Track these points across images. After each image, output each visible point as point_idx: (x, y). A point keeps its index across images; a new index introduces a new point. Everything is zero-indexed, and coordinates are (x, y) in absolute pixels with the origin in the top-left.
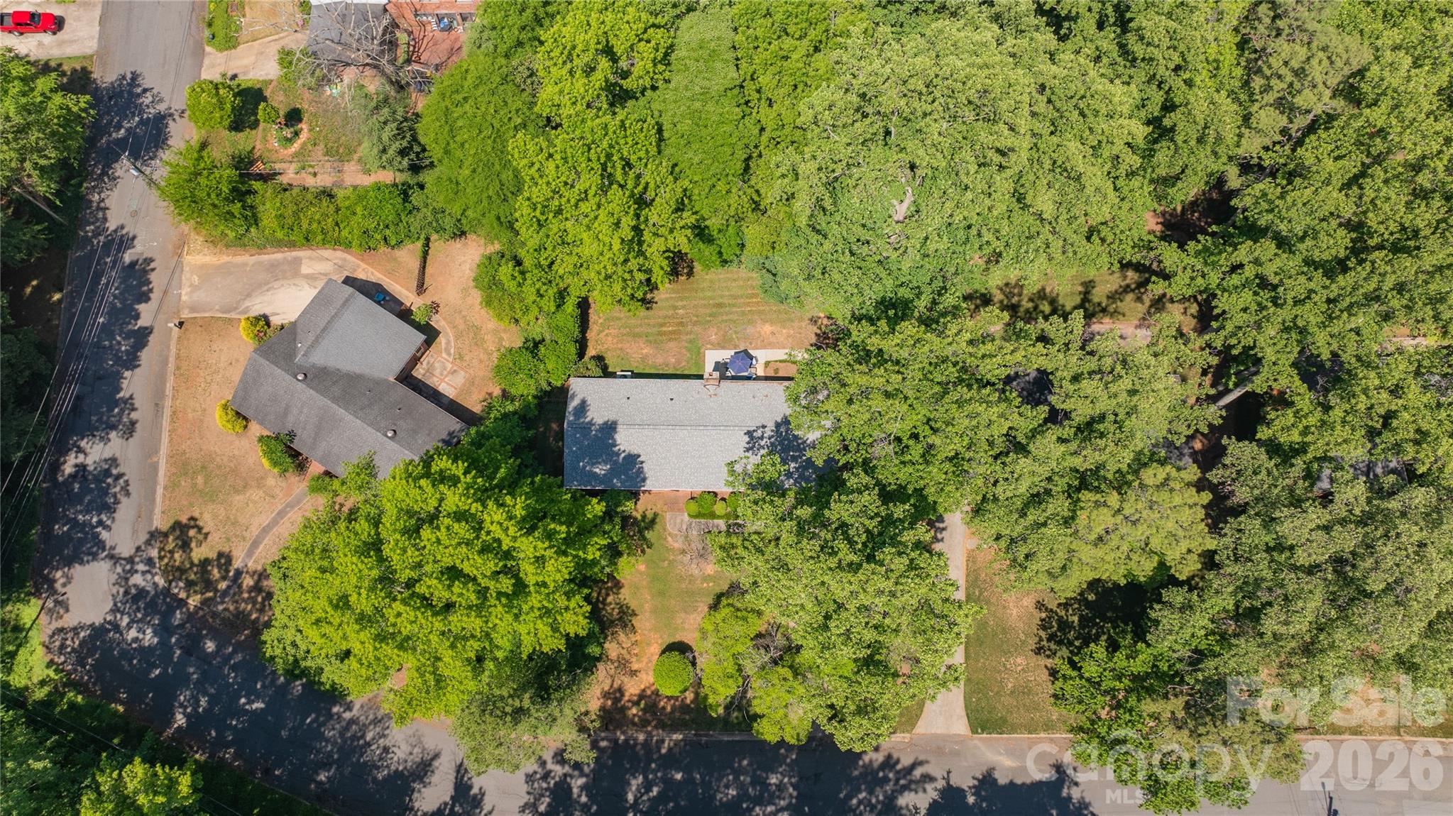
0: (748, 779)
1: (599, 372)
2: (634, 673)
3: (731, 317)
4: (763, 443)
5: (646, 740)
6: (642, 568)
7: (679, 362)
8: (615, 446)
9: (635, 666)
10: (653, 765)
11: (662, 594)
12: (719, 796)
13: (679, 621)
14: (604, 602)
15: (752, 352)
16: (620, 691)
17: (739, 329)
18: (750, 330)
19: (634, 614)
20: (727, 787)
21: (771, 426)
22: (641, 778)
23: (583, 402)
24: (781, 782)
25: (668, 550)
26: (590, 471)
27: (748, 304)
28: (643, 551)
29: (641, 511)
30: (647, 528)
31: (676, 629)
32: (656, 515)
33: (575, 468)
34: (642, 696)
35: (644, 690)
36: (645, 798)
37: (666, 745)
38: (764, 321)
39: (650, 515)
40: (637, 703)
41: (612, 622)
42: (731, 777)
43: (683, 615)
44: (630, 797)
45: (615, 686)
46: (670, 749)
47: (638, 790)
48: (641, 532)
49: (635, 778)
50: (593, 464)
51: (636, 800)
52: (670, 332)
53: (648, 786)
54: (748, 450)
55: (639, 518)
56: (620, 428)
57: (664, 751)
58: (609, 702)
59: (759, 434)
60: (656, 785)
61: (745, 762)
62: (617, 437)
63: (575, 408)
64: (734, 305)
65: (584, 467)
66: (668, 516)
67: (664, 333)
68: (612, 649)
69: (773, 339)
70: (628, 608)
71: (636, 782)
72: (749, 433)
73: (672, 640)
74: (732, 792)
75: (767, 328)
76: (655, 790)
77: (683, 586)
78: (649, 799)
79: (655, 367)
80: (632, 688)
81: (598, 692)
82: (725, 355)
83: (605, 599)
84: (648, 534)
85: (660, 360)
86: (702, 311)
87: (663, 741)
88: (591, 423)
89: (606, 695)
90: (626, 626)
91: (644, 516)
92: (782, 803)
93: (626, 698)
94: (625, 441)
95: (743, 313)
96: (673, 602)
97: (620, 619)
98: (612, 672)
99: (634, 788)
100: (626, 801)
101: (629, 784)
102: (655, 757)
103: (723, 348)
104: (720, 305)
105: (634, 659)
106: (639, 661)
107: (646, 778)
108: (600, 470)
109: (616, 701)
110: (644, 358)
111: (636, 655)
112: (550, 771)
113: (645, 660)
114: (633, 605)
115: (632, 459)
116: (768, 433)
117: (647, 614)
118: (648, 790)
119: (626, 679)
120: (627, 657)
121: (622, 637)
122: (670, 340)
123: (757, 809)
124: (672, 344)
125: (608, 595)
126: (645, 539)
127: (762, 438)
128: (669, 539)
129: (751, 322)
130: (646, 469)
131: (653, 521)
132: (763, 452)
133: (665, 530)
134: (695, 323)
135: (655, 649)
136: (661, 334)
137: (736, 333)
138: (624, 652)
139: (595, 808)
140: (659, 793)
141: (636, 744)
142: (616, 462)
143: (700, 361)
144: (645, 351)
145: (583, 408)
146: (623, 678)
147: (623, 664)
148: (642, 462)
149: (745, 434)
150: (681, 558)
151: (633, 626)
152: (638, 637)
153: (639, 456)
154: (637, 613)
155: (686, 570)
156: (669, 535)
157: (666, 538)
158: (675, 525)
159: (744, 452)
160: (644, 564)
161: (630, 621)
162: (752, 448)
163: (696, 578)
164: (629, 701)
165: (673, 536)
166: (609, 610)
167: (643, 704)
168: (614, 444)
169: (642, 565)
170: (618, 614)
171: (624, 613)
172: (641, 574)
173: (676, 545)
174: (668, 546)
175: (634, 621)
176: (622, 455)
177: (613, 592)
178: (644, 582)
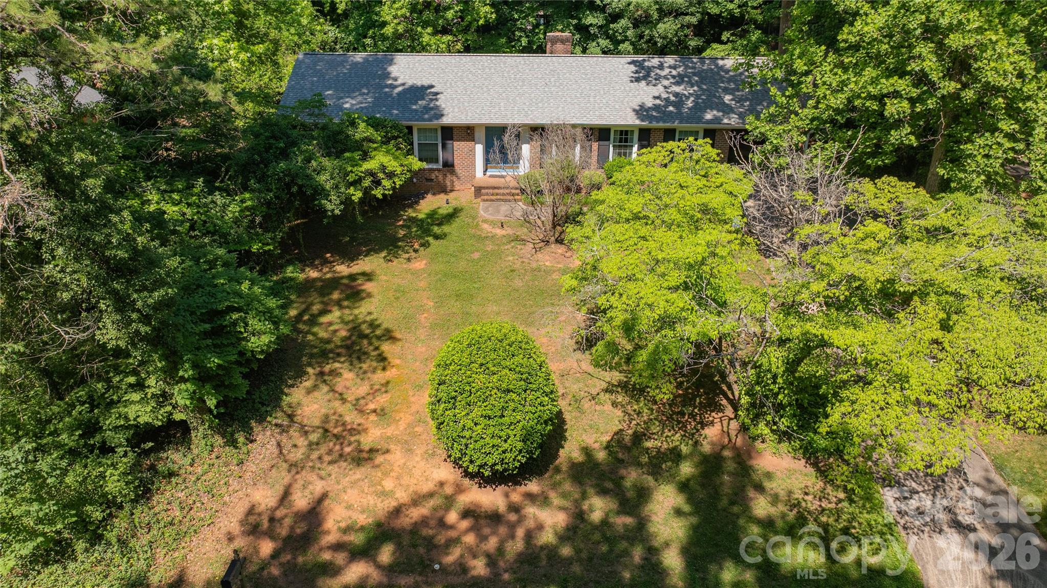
2: (367, 457)
8: (389, 78)
11: (463, 296)
14: (313, 323)
16: (313, 513)
19: (389, 336)
25: (481, 239)
28: (425, 246)
29: (425, 211)
30: (439, 225)
32: (456, 209)
39: (444, 212)
45: (301, 501)
48: (422, 227)
54: (638, 80)
55: (421, 216)
58: (267, 548)
62: (393, 68)
70: (374, 326)
72: (636, 63)
77: (518, 283)
80: (354, 508)
81: (234, 516)
83: (315, 316)
84: (439, 229)
89: (257, 527)
90: (362, 358)
91: (432, 215)
98: (297, 455)
105: (372, 424)
106: (382, 426)
108: (354, 103)
111: (379, 413)
113: (405, 419)
114: (389, 322)
115: (419, 92)
117: (422, 333)
120: (352, 419)
121: (346, 379)
125: (325, 312)
126: (430, 234)
128: (485, 226)
131: (451, 217)
133: (474, 218)
138: (346, 409)
142: (385, 95)
146: (327, 475)
147: (335, 436)
148: (437, 94)
149: (629, 63)
150: (512, 247)
151: (382, 358)
152: (390, 374)
153: (432, 87)
154: (398, 335)
155: (523, 262)
156: (485, 221)
157: (477, 225)
158: (498, 212)
159: (632, 81)
160: (424, 262)
161: (377, 348)
162: (645, 78)
163: (548, 272)
164: (338, 547)
165: (492, 223)
166: (323, 334)
167: (386, 554)
168: (387, 75)
169: (419, 265)
170: (344, 339)
171: (363, 336)
172: (416, 273)
173: (499, 232)
174: (483, 235)
175: (386, 347)
176: (400, 89)
177: (341, 307)
178: (423, 284)
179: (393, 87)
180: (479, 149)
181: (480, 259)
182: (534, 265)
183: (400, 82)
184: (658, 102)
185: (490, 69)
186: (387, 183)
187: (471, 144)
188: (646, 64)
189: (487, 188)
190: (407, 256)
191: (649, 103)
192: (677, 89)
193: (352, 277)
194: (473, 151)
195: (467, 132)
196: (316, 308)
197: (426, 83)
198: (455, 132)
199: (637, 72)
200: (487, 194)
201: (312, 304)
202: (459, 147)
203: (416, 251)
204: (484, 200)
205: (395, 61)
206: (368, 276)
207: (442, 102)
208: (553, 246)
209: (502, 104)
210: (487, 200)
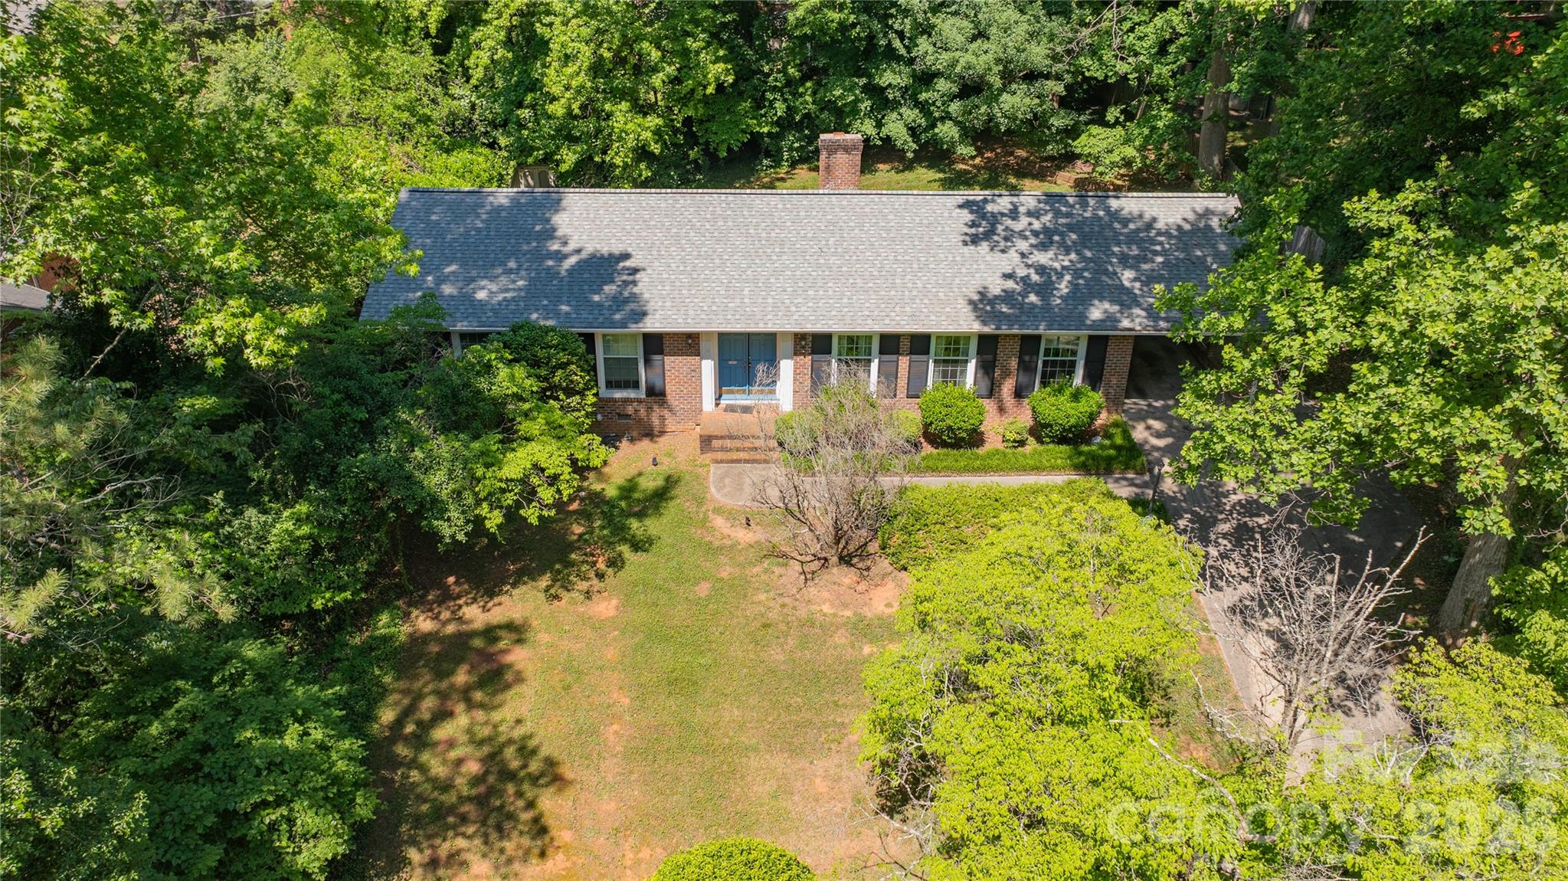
6: (607, 610)
14: (420, 741)
19: (552, 775)
25: (712, 551)
28: (616, 565)
29: (621, 477)
30: (641, 515)
32: (671, 478)
39: (650, 481)
41: (440, 813)
43: (778, 762)
48: (613, 524)
54: (975, 240)
55: (613, 491)
59: (1002, 206)
62: (560, 216)
66: (713, 476)
70: (526, 751)
72: (972, 206)
77: (776, 655)
83: (425, 727)
84: (640, 525)
90: (504, 825)
91: (629, 490)
94: (585, 235)
96: (733, 712)
97: (481, 801)
108: (492, 291)
114: (553, 741)
115: (604, 265)
117: (611, 767)
121: (477, 874)
125: (443, 715)
126: (626, 536)
127: (1014, 214)
128: (719, 522)
131: (660, 497)
133: (700, 502)
148: (635, 271)
149: (960, 207)
150: (766, 571)
151: (540, 829)
152: (554, 866)
153: (626, 256)
154: (567, 772)
155: (783, 606)
156: (718, 511)
157: (705, 520)
158: (740, 488)
159: (965, 243)
160: (614, 602)
161: (531, 805)
162: (988, 235)
163: (828, 628)
165: (730, 515)
166: (438, 769)
168: (550, 233)
169: (605, 607)
170: (476, 781)
171: (509, 776)
172: (599, 626)
173: (743, 536)
174: (717, 543)
175: (548, 802)
176: (573, 260)
177: (471, 705)
178: (611, 654)
179: (560, 257)
180: (708, 368)
181: (709, 597)
182: (803, 613)
183: (572, 246)
184: (1010, 284)
185: (725, 219)
186: (546, 494)
187: (692, 360)
188: (989, 208)
189: (722, 437)
190: (584, 586)
191: (996, 287)
192: (1043, 258)
193: (490, 633)
194: (697, 371)
195: (689, 343)
196: (428, 704)
197: (617, 248)
198: (666, 343)
199: (973, 225)
200: (723, 449)
201: (419, 697)
202: (674, 366)
203: (600, 576)
204: (717, 462)
205: (564, 203)
206: (517, 631)
207: (644, 286)
208: (835, 570)
209: (746, 292)
210: (721, 462)
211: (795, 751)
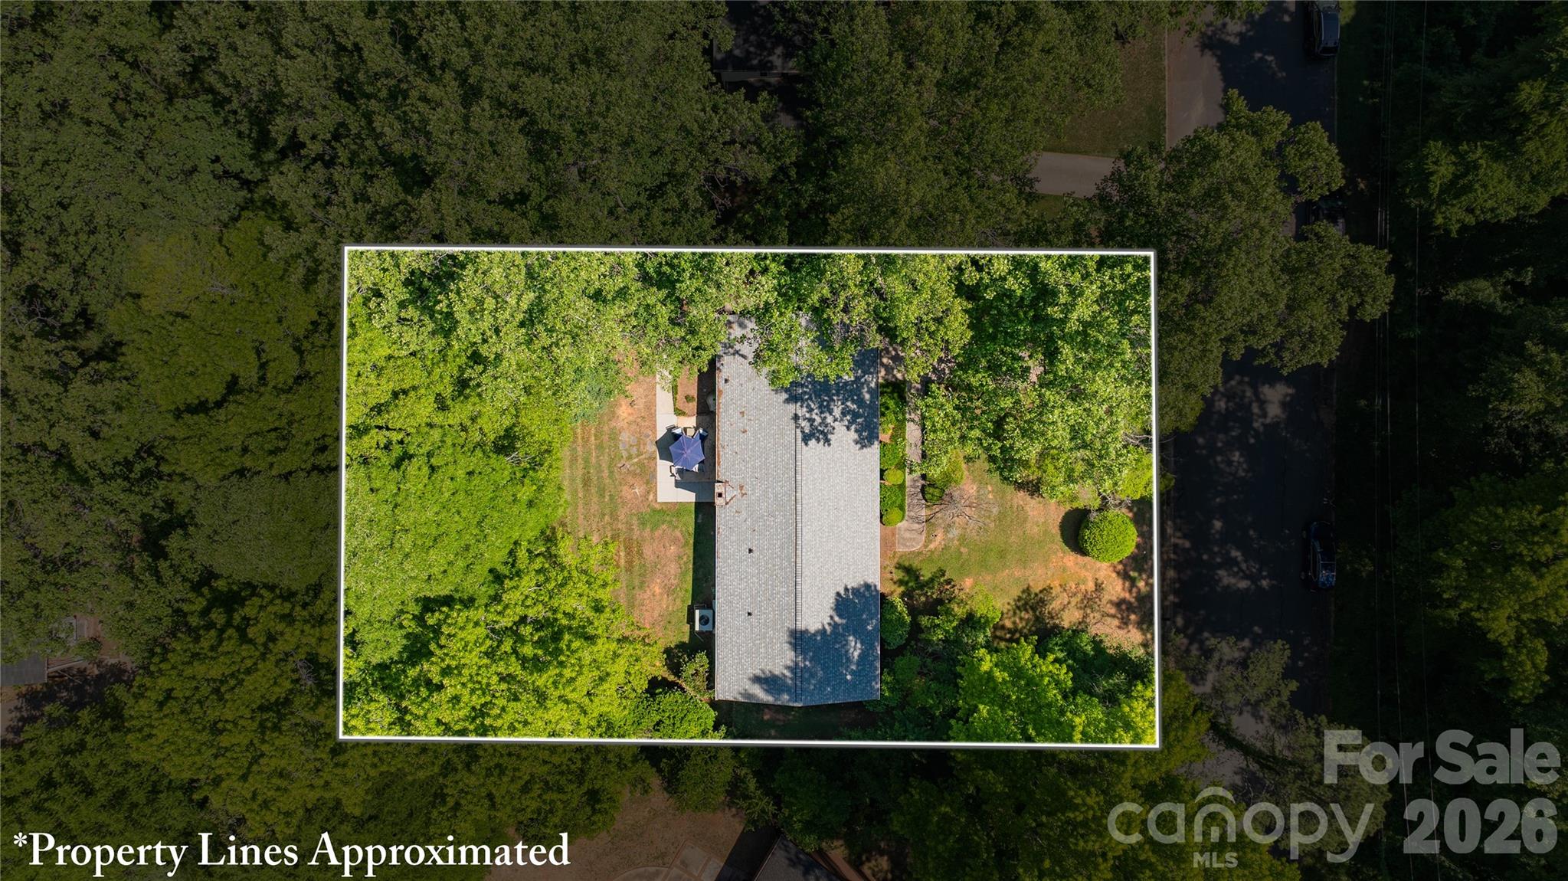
0: (1221, 436)
1: (701, 658)
2: (1099, 587)
3: (604, 465)
4: (818, 420)
5: (1175, 568)
6: (968, 582)
7: (675, 541)
8: (824, 630)
9: (1091, 586)
10: (1205, 557)
11: (1002, 554)
12: (1242, 473)
13: (1036, 529)
15: (661, 432)
16: (1119, 604)
17: (625, 454)
18: (625, 436)
19: (1027, 591)
20: (1230, 463)
21: (792, 408)
22: (1221, 573)
23: (756, 679)
24: (1223, 395)
25: (946, 548)
26: (858, 664)
27: (586, 440)
28: (948, 582)
29: (894, 587)
30: (917, 577)
31: (1046, 532)
32: (899, 567)
33: (853, 685)
34: (1124, 576)
35: (1118, 573)
36: (1244, 566)
37: (1180, 542)
38: (613, 415)
39: (899, 575)
40: (1133, 581)
41: (1037, 618)
42: (1219, 459)
43: (1028, 525)
44: (1243, 584)
45: (1113, 611)
46: (1185, 536)
47: (1235, 575)
48: (922, 586)
49: (1220, 580)
50: (849, 660)
51: (1246, 577)
52: (629, 554)
53: (1229, 563)
54: (827, 441)
55: (902, 589)
56: (801, 625)
57: (1187, 544)
58: (1133, 617)
59: (804, 424)
60: (1228, 553)
61: (1201, 441)
62: (812, 629)
63: (768, 691)
64: (586, 461)
65: (853, 673)
66: (900, 549)
67: (630, 563)
68: (1069, 619)
69: (641, 404)
70: (1020, 599)
71: (1226, 578)
72: (806, 439)
73: (1059, 538)
74: (1236, 456)
75: (624, 411)
76: (1236, 554)
78: (1246, 561)
79: (684, 574)
80: (1116, 589)
81: (1122, 632)
82: (665, 471)
83: (1010, 631)
84: (926, 575)
85: (673, 568)
86: (594, 508)
87: (1176, 546)
88: (794, 669)
89: (1125, 623)
90: (1042, 601)
91: (901, 582)
92: (1249, 393)
93: (1127, 595)
94: (817, 616)
95: (600, 447)
96: (1013, 539)
97: (1033, 609)
98: (1097, 615)
99: (1233, 581)
100: (1248, 589)
101: (1228, 587)
102: (1193, 554)
103: (654, 475)
104: (586, 482)
105: (1083, 587)
106: (1084, 582)
107: (1220, 566)
108: (855, 649)
109: (1130, 608)
110: (669, 591)
111: (1077, 584)
112: (1214, 688)
113: (1083, 573)
114: (1016, 592)
115: (844, 604)
116: (802, 412)
117: (1028, 572)
118: (1234, 562)
119: (1106, 597)
120: (1080, 596)
121: (1055, 605)
122: (640, 554)
123: (1256, 425)
124: (647, 551)
126: (932, 580)
127: (811, 421)
128: (932, 546)
129: (614, 436)
130: (855, 585)
131: (908, 570)
132: (829, 419)
133: (919, 553)
134: (614, 517)
135: (1071, 559)
136: (629, 568)
137: (630, 457)
138: (1074, 601)
139: (1256, 629)
140: (1238, 548)
141: (1179, 580)
142: (846, 627)
143: (677, 508)
144: (657, 590)
145: (768, 682)
146: (1104, 601)
147: (1088, 602)
148: (846, 589)
149: (806, 444)
151: (1044, 590)
152: (1056, 584)
153: (838, 594)
154: (1027, 586)
156: (926, 546)
159: (829, 444)
161: (1036, 594)
162: (825, 435)
164: (1130, 591)
165: (928, 541)
167: (1133, 574)
168: (823, 632)
170: (1028, 612)
171: (1026, 604)
172: (976, 583)
175: (1036, 589)
176: (837, 619)
178: (988, 578)
179: (835, 626)
184: (853, 427)
188: (806, 430)
191: (854, 436)
197: (833, 599)
199: (818, 440)
211: (1025, 521)
